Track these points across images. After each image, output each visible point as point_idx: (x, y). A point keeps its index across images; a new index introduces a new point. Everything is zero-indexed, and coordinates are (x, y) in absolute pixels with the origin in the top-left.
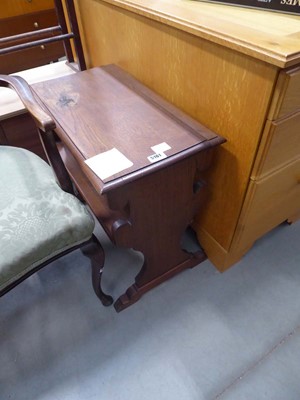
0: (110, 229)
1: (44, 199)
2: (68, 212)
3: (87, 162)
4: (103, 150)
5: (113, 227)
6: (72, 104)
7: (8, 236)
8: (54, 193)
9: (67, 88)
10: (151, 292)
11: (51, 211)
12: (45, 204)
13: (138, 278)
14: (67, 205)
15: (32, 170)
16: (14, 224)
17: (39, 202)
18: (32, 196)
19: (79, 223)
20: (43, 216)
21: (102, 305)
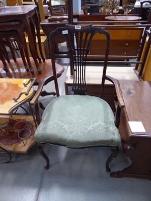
0: (125, 147)
1: (108, 126)
2: (114, 134)
3: (129, 122)
4: (136, 120)
5: (126, 147)
6: (131, 95)
7: (93, 132)
8: (112, 125)
9: (132, 87)
10: (127, 178)
11: (109, 131)
12: (108, 128)
13: (125, 169)
14: (115, 132)
15: (108, 113)
16: (96, 130)
17: (106, 126)
18: (105, 122)
19: (116, 140)
20: (106, 131)
21: (105, 170)
